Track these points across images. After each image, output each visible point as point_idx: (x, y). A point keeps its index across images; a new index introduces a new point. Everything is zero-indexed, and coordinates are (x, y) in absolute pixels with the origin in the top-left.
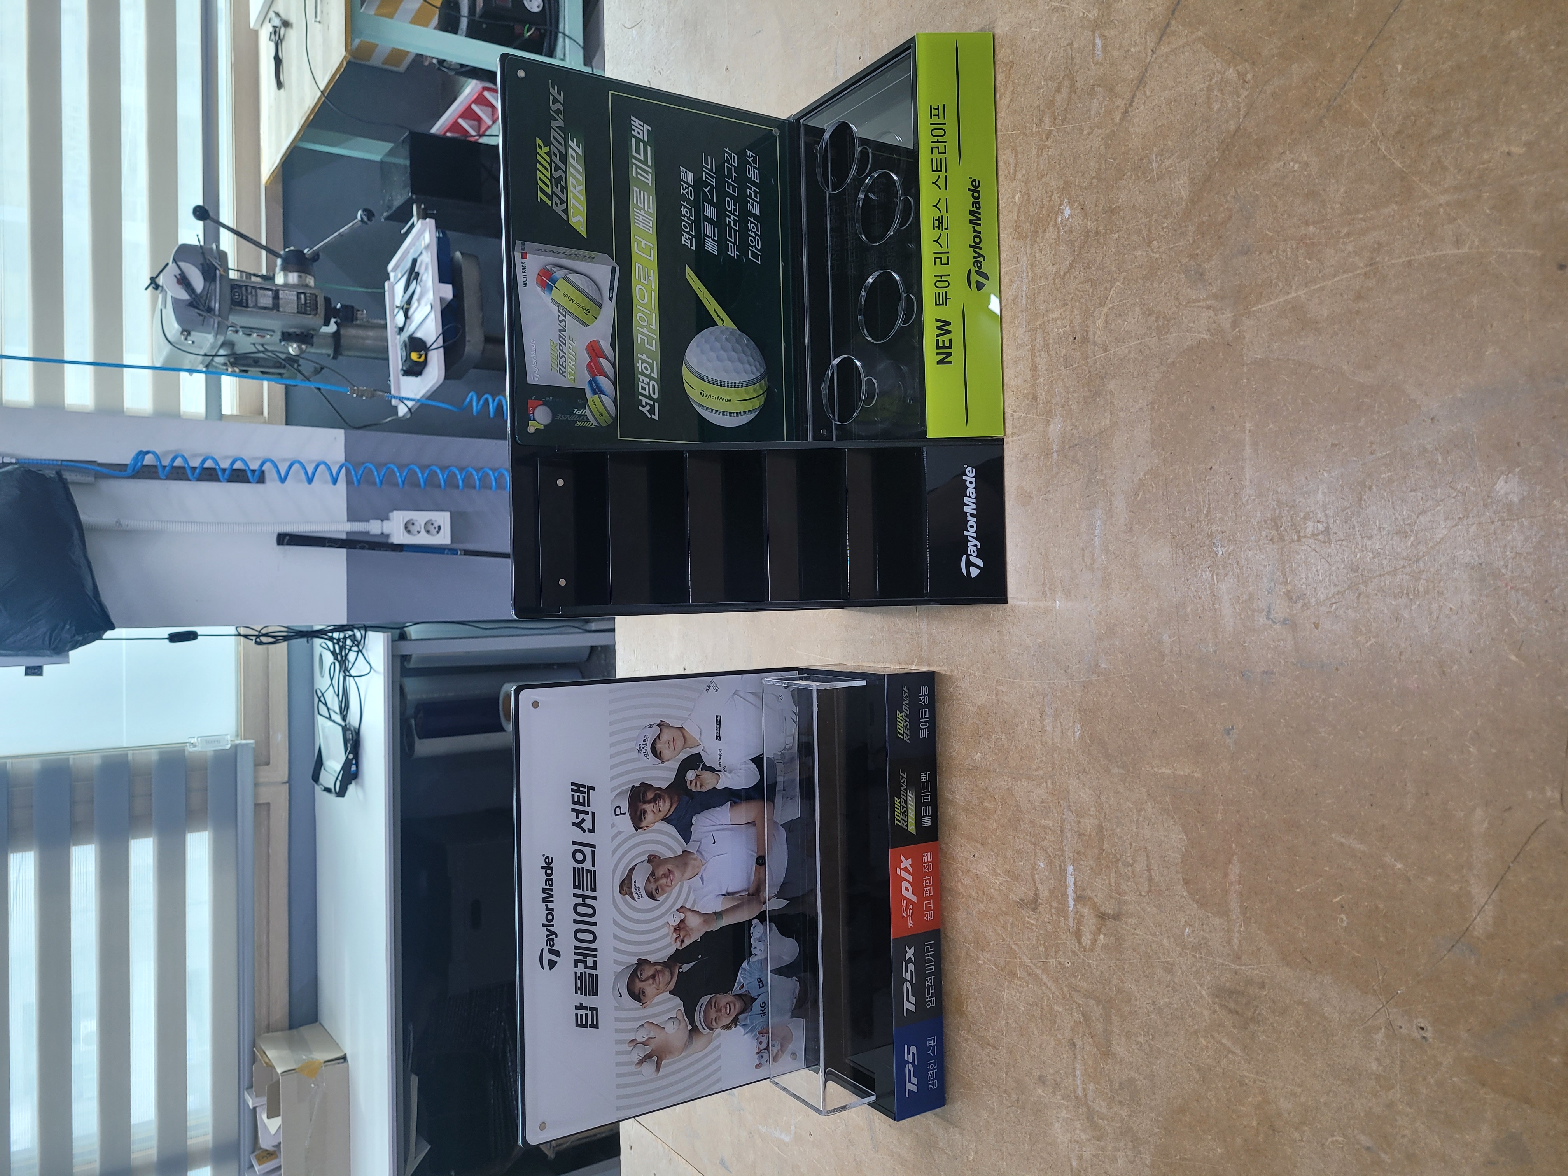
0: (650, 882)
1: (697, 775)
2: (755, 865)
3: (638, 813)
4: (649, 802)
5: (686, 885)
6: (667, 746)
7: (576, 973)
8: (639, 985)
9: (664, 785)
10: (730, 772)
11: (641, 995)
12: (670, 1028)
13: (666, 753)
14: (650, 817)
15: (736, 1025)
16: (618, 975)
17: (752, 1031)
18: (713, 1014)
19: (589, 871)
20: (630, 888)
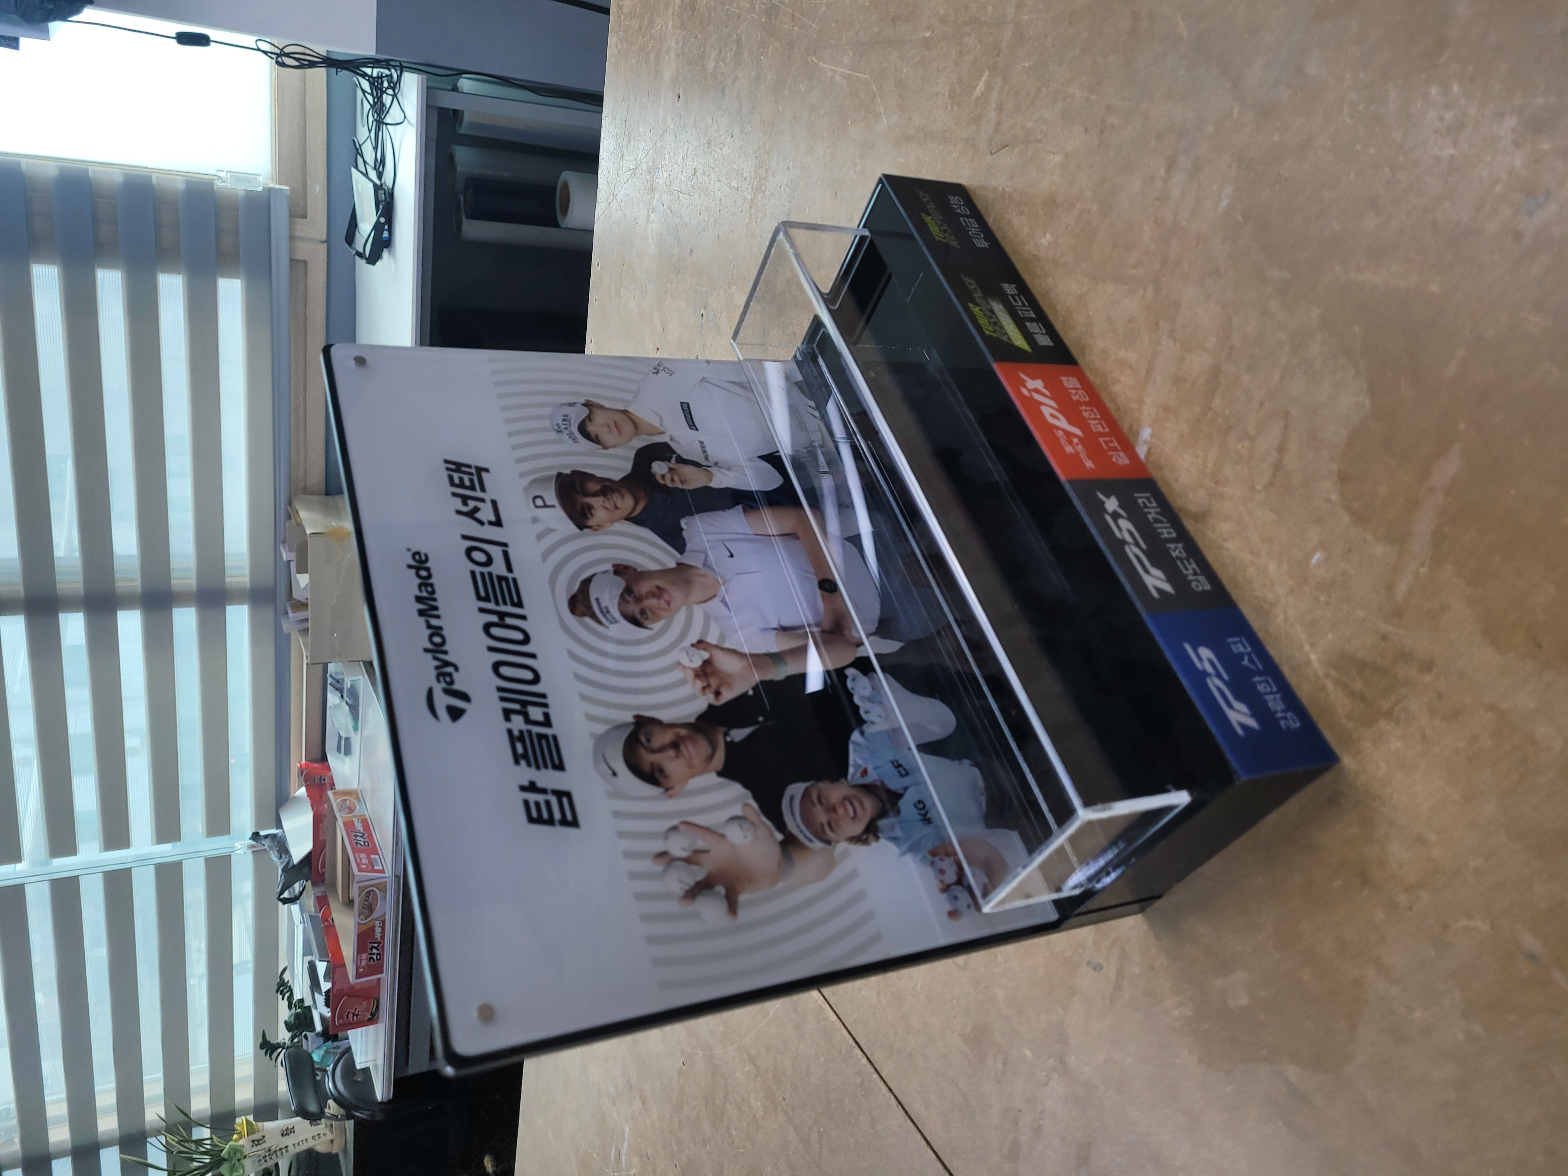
0: (627, 602)
1: (671, 469)
2: (818, 592)
3: (578, 508)
4: (595, 495)
5: (698, 612)
6: (606, 429)
7: (510, 732)
8: (648, 759)
9: (617, 476)
10: (729, 469)
11: (658, 776)
12: (736, 835)
13: (607, 437)
14: (600, 514)
15: (877, 838)
16: (600, 741)
17: (914, 848)
18: (821, 816)
19: (501, 578)
20: (589, 606)
